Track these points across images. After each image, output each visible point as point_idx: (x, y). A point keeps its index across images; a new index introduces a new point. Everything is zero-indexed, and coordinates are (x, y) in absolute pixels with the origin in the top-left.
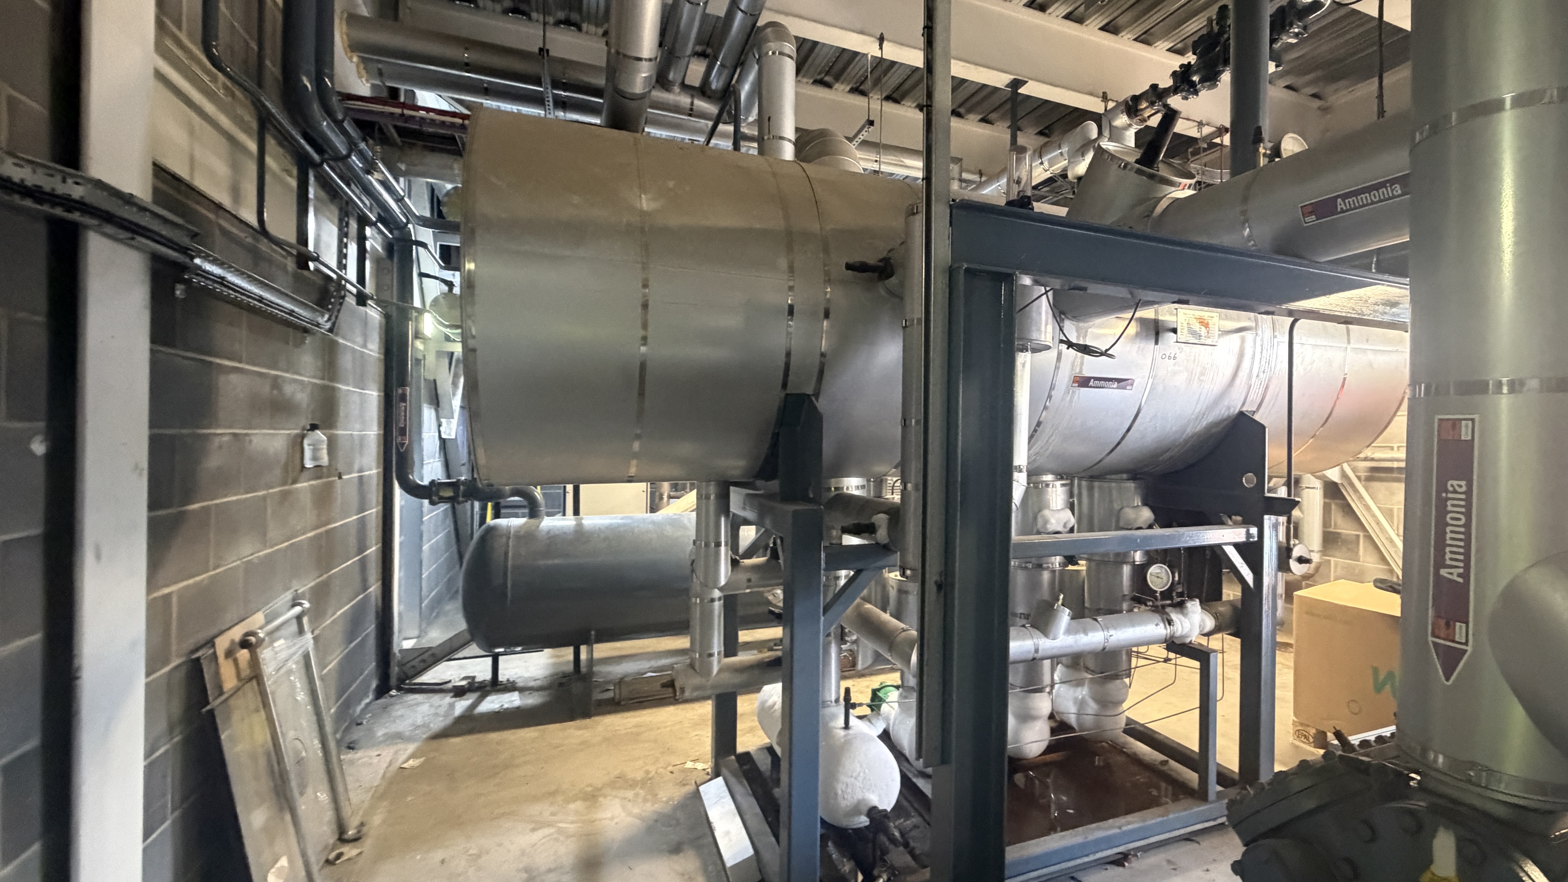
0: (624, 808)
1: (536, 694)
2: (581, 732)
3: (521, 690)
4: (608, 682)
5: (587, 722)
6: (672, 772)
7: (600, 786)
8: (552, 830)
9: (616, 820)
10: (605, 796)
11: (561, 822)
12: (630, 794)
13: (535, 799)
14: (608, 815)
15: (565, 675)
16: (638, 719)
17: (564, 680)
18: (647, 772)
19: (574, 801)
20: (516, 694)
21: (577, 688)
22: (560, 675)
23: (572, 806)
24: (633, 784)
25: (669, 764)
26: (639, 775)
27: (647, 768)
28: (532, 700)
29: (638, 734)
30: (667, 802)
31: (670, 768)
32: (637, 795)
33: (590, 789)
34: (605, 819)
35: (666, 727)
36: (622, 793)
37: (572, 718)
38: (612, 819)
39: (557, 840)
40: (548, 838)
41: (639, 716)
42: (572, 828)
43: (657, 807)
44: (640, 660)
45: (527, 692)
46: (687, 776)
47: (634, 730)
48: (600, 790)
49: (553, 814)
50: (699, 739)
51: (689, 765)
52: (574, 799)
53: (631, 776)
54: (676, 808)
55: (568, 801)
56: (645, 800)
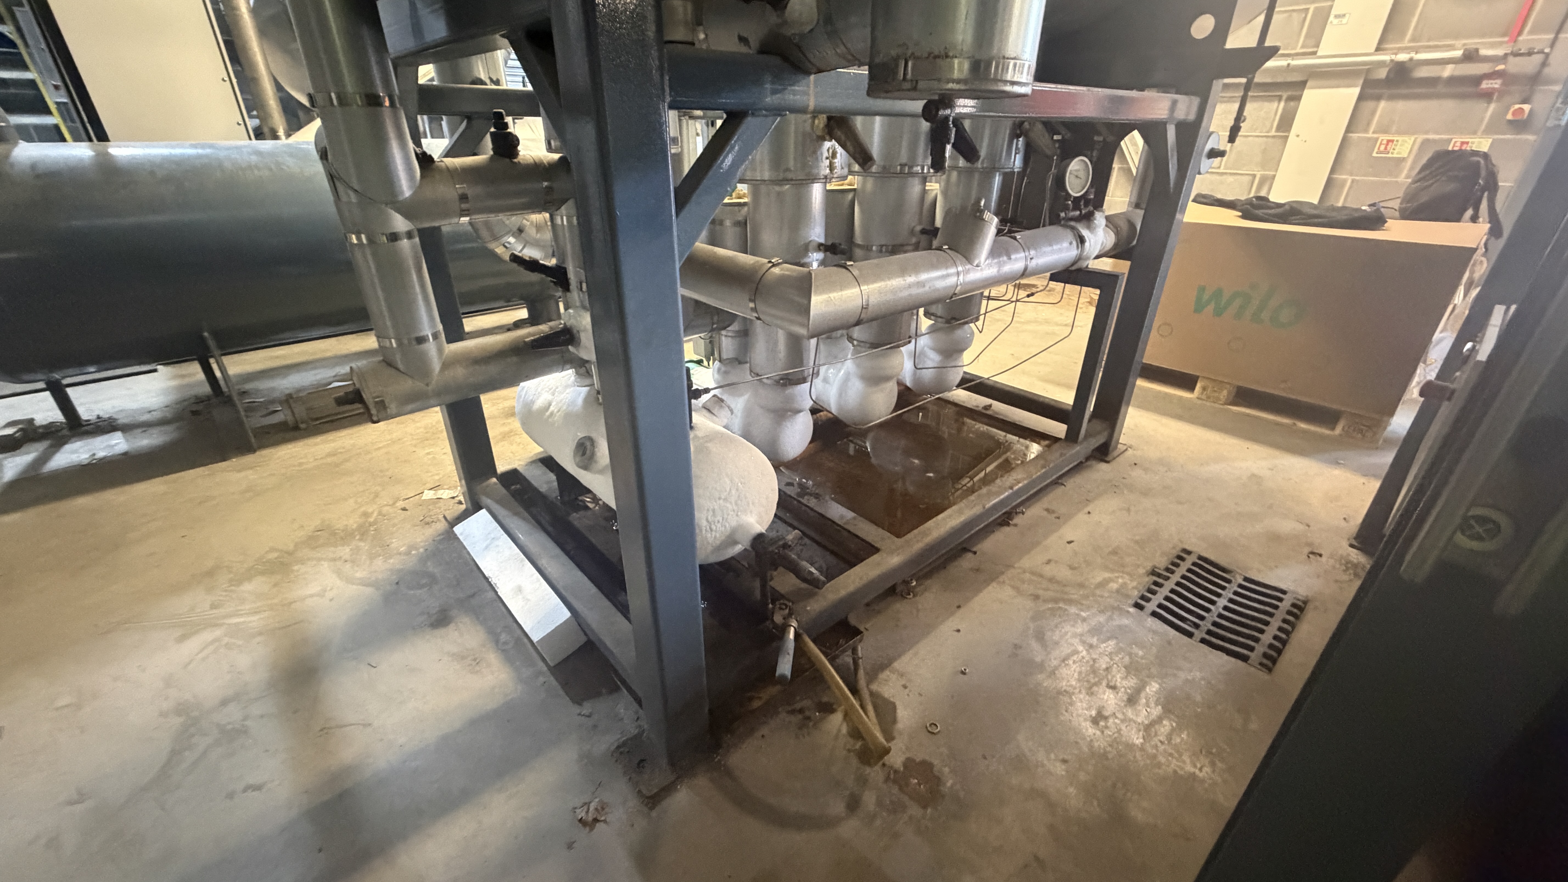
0: (339, 573)
1: (155, 431)
2: (243, 474)
3: (126, 428)
4: (272, 402)
5: (249, 459)
6: (404, 509)
7: (291, 547)
8: (218, 632)
9: (329, 595)
10: (302, 562)
11: (230, 616)
12: (345, 551)
13: (178, 588)
14: (313, 588)
15: (199, 400)
16: (332, 445)
17: (200, 407)
18: (366, 515)
19: (249, 579)
20: (119, 434)
21: (220, 414)
22: (192, 401)
23: (247, 587)
24: (345, 537)
25: (398, 499)
26: (353, 522)
27: (363, 509)
28: (145, 441)
29: (337, 465)
30: (408, 553)
31: (401, 504)
32: (356, 551)
33: (276, 555)
34: (312, 596)
35: (379, 448)
36: (330, 552)
37: (223, 457)
38: (321, 594)
39: (228, 646)
40: (211, 648)
41: (334, 441)
42: (255, 621)
43: (395, 562)
44: (315, 368)
45: (140, 430)
46: (430, 510)
47: (329, 460)
48: (290, 553)
49: (213, 606)
50: (434, 458)
51: (428, 495)
52: (249, 575)
53: (339, 525)
54: (424, 559)
55: (238, 581)
56: (372, 557)
